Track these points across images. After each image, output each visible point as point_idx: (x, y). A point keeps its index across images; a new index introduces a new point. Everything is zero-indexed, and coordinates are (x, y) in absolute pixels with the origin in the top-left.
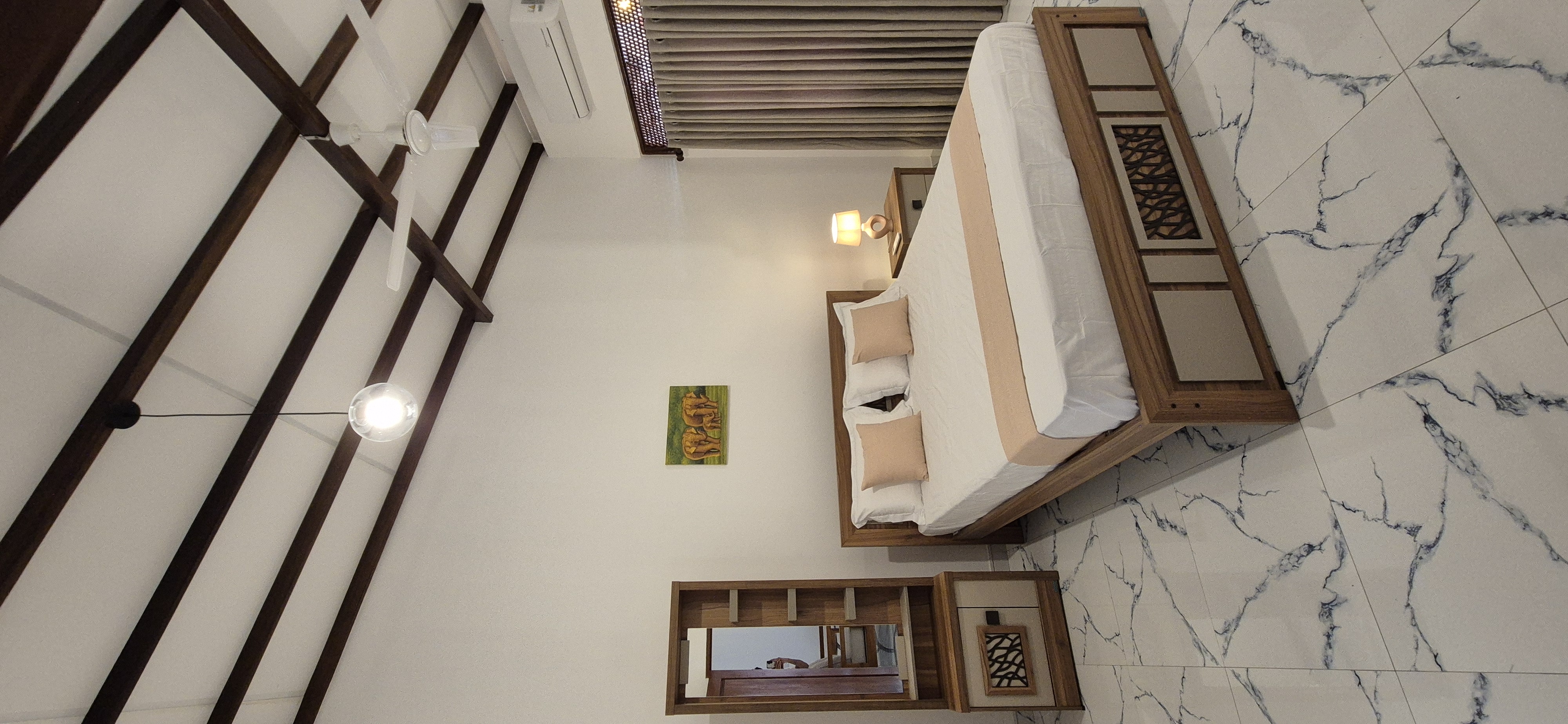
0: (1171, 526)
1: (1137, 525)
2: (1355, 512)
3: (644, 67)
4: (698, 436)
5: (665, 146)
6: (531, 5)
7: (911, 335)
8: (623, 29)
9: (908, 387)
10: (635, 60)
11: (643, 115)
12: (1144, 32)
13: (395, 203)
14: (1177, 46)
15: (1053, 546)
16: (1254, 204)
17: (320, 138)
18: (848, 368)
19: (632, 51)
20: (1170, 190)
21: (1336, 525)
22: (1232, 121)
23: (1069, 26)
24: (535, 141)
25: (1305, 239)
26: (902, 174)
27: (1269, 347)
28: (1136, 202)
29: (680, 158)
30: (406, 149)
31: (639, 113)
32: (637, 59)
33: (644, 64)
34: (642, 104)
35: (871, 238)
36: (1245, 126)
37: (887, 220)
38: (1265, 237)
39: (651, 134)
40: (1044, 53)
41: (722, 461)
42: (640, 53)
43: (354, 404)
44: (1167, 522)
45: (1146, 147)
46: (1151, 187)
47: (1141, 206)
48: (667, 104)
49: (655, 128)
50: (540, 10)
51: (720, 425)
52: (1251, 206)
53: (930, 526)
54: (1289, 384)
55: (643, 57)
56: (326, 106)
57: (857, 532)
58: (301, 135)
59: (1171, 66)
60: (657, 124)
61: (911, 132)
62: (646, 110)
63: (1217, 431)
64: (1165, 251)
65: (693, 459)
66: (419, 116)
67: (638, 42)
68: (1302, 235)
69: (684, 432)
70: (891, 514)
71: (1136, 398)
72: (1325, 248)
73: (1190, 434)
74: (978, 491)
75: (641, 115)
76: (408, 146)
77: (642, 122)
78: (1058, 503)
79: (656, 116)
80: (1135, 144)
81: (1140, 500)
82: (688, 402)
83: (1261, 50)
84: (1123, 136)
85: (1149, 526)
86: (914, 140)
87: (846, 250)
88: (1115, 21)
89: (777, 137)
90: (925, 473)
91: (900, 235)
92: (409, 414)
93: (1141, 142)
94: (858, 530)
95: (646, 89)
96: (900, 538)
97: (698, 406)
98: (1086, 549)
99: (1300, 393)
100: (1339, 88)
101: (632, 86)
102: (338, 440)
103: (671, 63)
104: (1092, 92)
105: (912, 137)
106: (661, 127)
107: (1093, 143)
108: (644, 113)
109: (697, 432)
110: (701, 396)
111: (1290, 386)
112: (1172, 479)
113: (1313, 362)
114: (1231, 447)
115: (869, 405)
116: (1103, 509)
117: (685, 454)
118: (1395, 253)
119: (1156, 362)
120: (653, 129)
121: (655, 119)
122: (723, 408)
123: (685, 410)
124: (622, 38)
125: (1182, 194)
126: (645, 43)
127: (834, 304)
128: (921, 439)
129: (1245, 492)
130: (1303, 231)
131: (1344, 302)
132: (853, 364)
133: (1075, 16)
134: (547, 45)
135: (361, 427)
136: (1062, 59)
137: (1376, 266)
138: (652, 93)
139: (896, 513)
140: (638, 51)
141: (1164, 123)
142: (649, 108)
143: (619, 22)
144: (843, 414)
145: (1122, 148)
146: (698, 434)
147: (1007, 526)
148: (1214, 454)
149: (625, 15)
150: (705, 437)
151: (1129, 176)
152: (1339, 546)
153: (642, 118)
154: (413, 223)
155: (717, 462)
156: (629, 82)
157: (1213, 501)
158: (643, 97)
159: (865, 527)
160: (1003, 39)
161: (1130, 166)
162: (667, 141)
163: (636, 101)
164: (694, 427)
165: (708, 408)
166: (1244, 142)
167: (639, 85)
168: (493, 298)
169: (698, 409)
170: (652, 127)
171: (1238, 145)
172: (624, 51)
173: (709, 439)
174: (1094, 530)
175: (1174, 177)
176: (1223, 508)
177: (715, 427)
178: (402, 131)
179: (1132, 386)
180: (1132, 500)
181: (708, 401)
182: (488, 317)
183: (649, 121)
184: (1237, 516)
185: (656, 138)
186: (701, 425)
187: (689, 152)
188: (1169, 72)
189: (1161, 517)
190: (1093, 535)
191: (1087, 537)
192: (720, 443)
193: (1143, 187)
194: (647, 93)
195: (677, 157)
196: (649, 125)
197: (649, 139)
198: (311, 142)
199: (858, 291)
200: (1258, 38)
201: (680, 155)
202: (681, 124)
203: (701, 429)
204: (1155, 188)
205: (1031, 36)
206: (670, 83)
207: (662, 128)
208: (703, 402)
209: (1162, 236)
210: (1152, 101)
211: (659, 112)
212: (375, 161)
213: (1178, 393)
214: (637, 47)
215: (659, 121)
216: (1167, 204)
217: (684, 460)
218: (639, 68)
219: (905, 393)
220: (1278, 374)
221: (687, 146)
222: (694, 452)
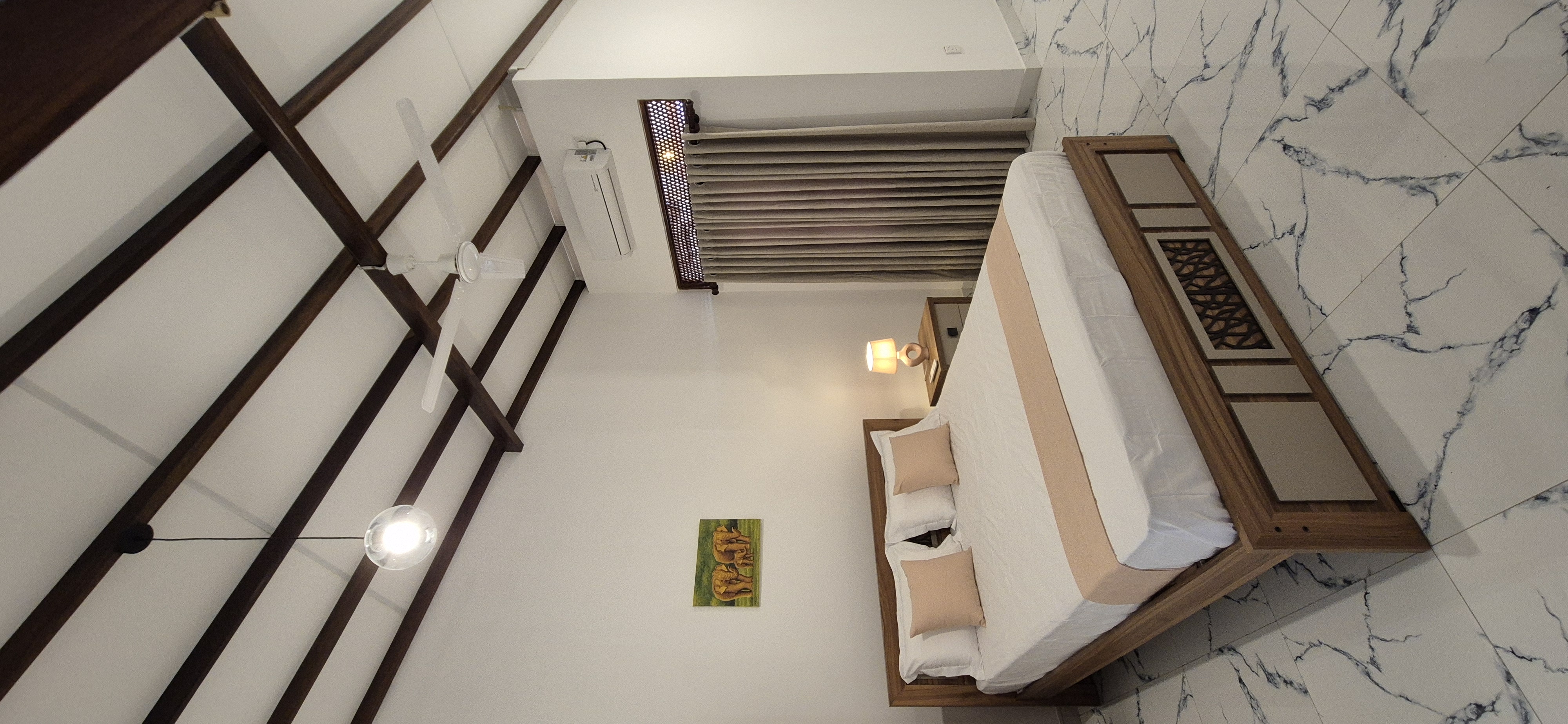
0: (1285, 681)
1: (1240, 680)
2: (1531, 660)
3: (684, 209)
4: (729, 574)
5: (701, 281)
6: (583, 156)
7: (955, 464)
8: (666, 176)
9: (955, 520)
10: (676, 203)
11: (681, 252)
12: (1175, 156)
13: (439, 329)
14: (1213, 166)
15: (1137, 708)
16: (1326, 310)
17: (377, 268)
18: (888, 500)
19: (674, 195)
20: (1230, 301)
21: (1509, 678)
22: (1286, 232)
23: (1100, 153)
24: (577, 279)
25: (1395, 343)
26: (935, 303)
27: (1375, 463)
28: (1197, 313)
29: (716, 292)
30: (457, 276)
31: (677, 251)
32: (678, 202)
33: (684, 206)
34: (681, 242)
35: (907, 367)
36: (1303, 234)
37: (921, 347)
38: (1347, 344)
39: (688, 270)
40: (1078, 177)
41: (754, 602)
42: (681, 197)
43: (372, 527)
44: (1280, 676)
45: (1197, 260)
46: (1209, 298)
47: (1201, 316)
48: (703, 241)
49: (692, 264)
50: (591, 159)
51: (752, 562)
52: (1324, 313)
53: (991, 681)
54: (1408, 505)
55: (683, 200)
56: (386, 241)
57: (907, 687)
58: (359, 266)
59: (1210, 185)
60: (694, 260)
61: (941, 265)
62: (684, 248)
63: (1326, 563)
64: (1236, 362)
65: (725, 600)
66: (472, 248)
67: (679, 186)
68: (1391, 339)
69: (714, 569)
70: (945, 666)
71: (1231, 520)
72: (1422, 351)
73: (1291, 567)
74: (1046, 638)
75: (679, 252)
76: (459, 275)
77: (679, 259)
78: (1137, 655)
79: (693, 254)
80: (1185, 257)
81: (1240, 649)
82: (718, 537)
83: (1307, 162)
84: (1170, 250)
85: (1257, 683)
86: (945, 273)
87: (881, 379)
88: (1146, 147)
89: (810, 271)
90: (981, 618)
91: (937, 362)
92: (428, 539)
93: (1191, 255)
94: (908, 686)
95: (685, 228)
96: (957, 696)
97: (730, 542)
98: (1179, 712)
99: (1425, 515)
100: (1404, 190)
101: (672, 227)
102: (352, 575)
103: (709, 204)
104: (1133, 210)
105: (943, 270)
106: (697, 263)
107: (1141, 256)
108: (682, 251)
109: (728, 569)
110: (733, 530)
111: (1411, 506)
112: (1277, 623)
113: (1434, 479)
114: (1348, 582)
115: (912, 540)
116: (1195, 661)
117: (715, 594)
118: (1511, 352)
119: (1247, 478)
120: (690, 266)
121: (693, 256)
122: (756, 544)
123: (715, 546)
124: (665, 183)
125: (1243, 304)
126: (686, 188)
127: (871, 433)
128: (973, 578)
129: (1377, 638)
130: (1391, 335)
131: (1459, 408)
132: (894, 495)
133: (1105, 144)
134: (596, 190)
135: (376, 553)
136: (1097, 181)
137: (1490, 367)
138: (690, 232)
139: (950, 665)
140: (679, 195)
141: (1213, 238)
142: (687, 246)
143: (663, 169)
144: (886, 550)
145: (1172, 261)
146: (729, 571)
147: (1077, 684)
148: (1326, 591)
149: (669, 163)
150: (736, 575)
151: (1184, 288)
152: (1519, 706)
153: (679, 255)
154: (454, 349)
155: (748, 604)
156: (669, 222)
157: (1335, 649)
158: (682, 236)
159: (915, 682)
160: (1035, 165)
161: (1182, 278)
162: (703, 277)
163: (675, 240)
164: (724, 564)
165: (739, 543)
166: (1303, 251)
167: (679, 225)
168: (525, 428)
169: (729, 545)
170: (689, 264)
171: (1298, 253)
172: (667, 195)
173: (740, 577)
174: (1186, 687)
175: (1231, 288)
176: (1350, 658)
177: (746, 564)
178: (454, 260)
179: (1225, 506)
180: (1229, 650)
181: (739, 536)
182: (518, 447)
183: (687, 258)
184: (1371, 668)
185: (692, 274)
186: (732, 562)
187: (725, 287)
188: (1208, 191)
189: (1271, 670)
190: (1186, 694)
191: (1179, 696)
192: (752, 582)
193: (1200, 298)
194: (686, 232)
195: (712, 291)
196: (686, 262)
197: (686, 275)
198: (368, 272)
199: (895, 420)
200: (1301, 152)
201: (715, 289)
202: (717, 260)
203: (732, 566)
204: (1213, 298)
205: (1063, 162)
206: (708, 222)
207: (699, 264)
208: (734, 537)
209: (1230, 347)
210: (1196, 217)
211: (696, 250)
212: (425, 292)
213: (1280, 514)
214: (679, 191)
215: (696, 257)
216: (1228, 314)
217: (714, 601)
218: (679, 210)
219: (952, 527)
220: (1393, 494)
221: (722, 280)
222: (724, 592)
